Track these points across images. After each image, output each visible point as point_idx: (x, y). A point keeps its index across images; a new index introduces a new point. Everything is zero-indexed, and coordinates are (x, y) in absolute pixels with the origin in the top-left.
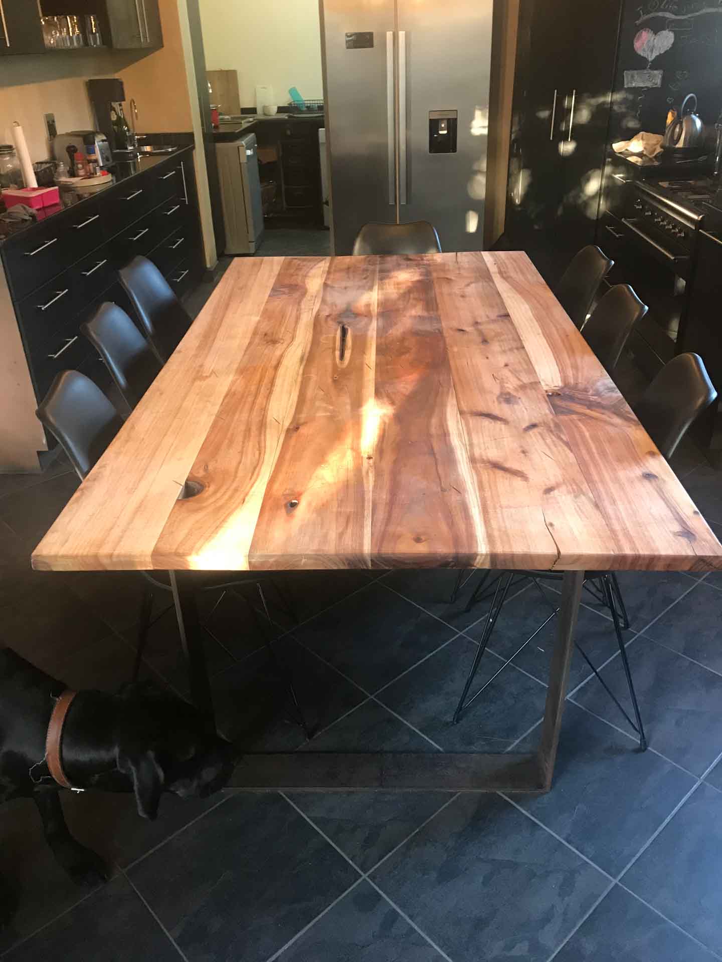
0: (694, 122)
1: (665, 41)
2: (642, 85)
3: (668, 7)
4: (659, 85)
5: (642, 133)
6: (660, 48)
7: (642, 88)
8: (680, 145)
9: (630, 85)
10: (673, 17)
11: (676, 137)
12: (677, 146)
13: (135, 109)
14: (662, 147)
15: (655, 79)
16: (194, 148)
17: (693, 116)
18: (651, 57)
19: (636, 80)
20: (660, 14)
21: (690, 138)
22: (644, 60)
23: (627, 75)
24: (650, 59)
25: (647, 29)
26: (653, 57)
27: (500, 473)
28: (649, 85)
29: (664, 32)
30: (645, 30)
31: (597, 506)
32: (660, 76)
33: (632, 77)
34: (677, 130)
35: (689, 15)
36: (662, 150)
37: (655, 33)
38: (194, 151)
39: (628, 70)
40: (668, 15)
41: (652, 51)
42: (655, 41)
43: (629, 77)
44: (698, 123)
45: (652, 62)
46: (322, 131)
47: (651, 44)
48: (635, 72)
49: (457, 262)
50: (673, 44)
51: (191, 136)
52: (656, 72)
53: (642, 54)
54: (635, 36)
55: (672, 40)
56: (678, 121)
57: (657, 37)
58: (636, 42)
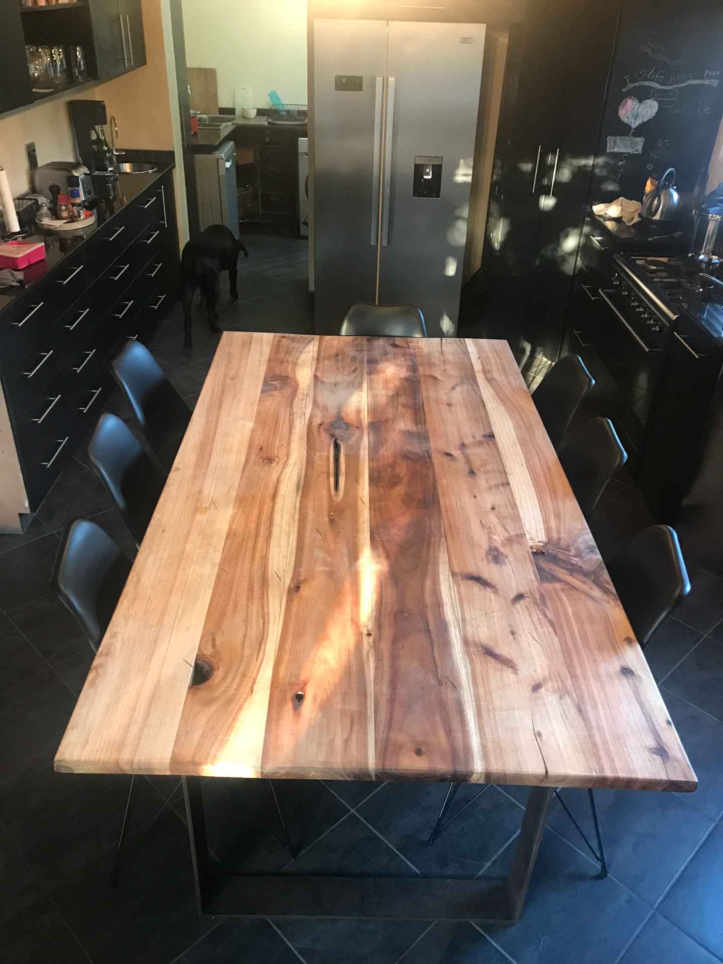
0: (671, 196)
1: (649, 109)
2: (623, 150)
3: (655, 77)
4: (640, 151)
5: (621, 198)
6: (643, 116)
7: (624, 153)
8: (657, 217)
9: (612, 150)
10: (659, 87)
11: (653, 210)
12: (655, 218)
13: (116, 127)
14: (640, 215)
15: (636, 146)
17: (671, 190)
18: (635, 124)
19: (618, 145)
20: (647, 83)
21: (667, 212)
22: (628, 127)
23: (610, 140)
24: (634, 126)
25: (633, 97)
26: (637, 124)
27: (491, 661)
28: (630, 151)
29: (649, 101)
30: (630, 99)
31: (580, 710)
32: (642, 143)
33: (615, 141)
34: (656, 202)
36: (640, 219)
37: (641, 101)
38: (174, 171)
39: (612, 135)
41: (635, 119)
42: (640, 109)
43: (613, 141)
44: (675, 196)
45: (635, 129)
46: (303, 141)
47: (635, 112)
48: (618, 138)
49: (442, 353)
50: (656, 113)
51: (171, 154)
52: (638, 139)
53: (626, 122)
54: (621, 102)
55: (656, 110)
57: (642, 106)
58: (622, 109)
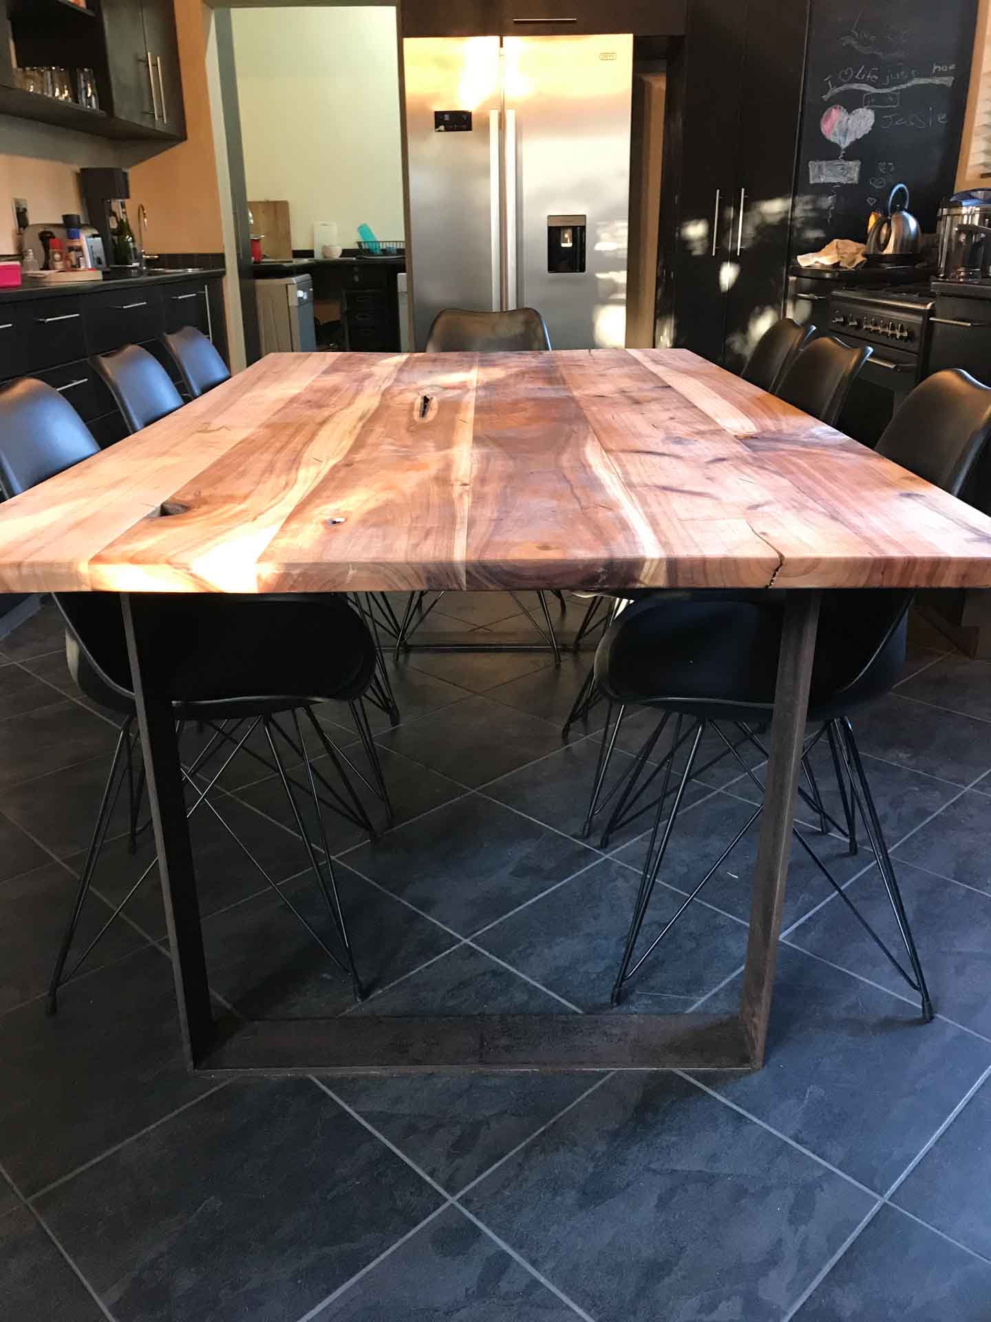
0: (906, 221)
1: (862, 121)
2: (833, 180)
3: (866, 77)
4: (856, 180)
5: (835, 240)
6: (855, 132)
7: (835, 184)
8: (889, 250)
9: (817, 181)
10: (873, 90)
11: (882, 239)
12: (885, 252)
13: (145, 217)
14: (865, 255)
15: (850, 172)
16: (224, 273)
17: (905, 214)
18: (844, 144)
19: (823, 173)
20: (855, 86)
21: (902, 243)
22: (836, 147)
23: (813, 166)
24: (843, 146)
25: (838, 106)
26: (847, 144)
27: (674, 494)
28: (843, 180)
29: (861, 109)
30: (835, 108)
32: (857, 169)
33: (820, 168)
34: (884, 231)
35: (895, 88)
36: (865, 259)
37: (850, 112)
38: (224, 280)
39: (814, 160)
40: (865, 87)
41: (845, 136)
42: (850, 122)
43: (817, 169)
44: (913, 224)
45: (847, 149)
46: (401, 276)
47: (844, 127)
48: (824, 163)
50: (873, 127)
52: (851, 163)
53: (832, 140)
54: (822, 116)
55: (872, 121)
56: (884, 221)
57: (852, 118)
58: (825, 123)
